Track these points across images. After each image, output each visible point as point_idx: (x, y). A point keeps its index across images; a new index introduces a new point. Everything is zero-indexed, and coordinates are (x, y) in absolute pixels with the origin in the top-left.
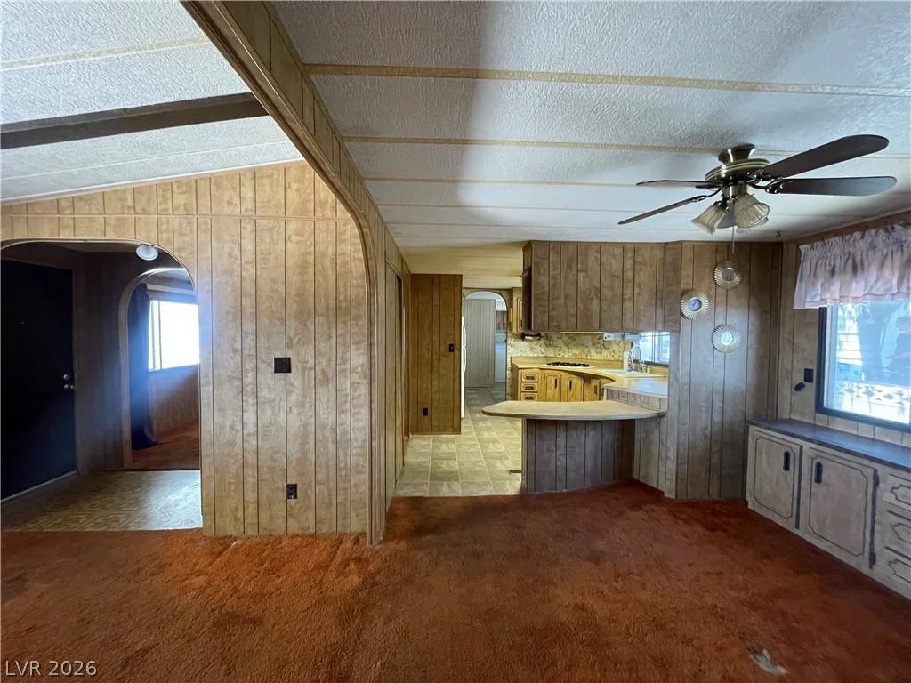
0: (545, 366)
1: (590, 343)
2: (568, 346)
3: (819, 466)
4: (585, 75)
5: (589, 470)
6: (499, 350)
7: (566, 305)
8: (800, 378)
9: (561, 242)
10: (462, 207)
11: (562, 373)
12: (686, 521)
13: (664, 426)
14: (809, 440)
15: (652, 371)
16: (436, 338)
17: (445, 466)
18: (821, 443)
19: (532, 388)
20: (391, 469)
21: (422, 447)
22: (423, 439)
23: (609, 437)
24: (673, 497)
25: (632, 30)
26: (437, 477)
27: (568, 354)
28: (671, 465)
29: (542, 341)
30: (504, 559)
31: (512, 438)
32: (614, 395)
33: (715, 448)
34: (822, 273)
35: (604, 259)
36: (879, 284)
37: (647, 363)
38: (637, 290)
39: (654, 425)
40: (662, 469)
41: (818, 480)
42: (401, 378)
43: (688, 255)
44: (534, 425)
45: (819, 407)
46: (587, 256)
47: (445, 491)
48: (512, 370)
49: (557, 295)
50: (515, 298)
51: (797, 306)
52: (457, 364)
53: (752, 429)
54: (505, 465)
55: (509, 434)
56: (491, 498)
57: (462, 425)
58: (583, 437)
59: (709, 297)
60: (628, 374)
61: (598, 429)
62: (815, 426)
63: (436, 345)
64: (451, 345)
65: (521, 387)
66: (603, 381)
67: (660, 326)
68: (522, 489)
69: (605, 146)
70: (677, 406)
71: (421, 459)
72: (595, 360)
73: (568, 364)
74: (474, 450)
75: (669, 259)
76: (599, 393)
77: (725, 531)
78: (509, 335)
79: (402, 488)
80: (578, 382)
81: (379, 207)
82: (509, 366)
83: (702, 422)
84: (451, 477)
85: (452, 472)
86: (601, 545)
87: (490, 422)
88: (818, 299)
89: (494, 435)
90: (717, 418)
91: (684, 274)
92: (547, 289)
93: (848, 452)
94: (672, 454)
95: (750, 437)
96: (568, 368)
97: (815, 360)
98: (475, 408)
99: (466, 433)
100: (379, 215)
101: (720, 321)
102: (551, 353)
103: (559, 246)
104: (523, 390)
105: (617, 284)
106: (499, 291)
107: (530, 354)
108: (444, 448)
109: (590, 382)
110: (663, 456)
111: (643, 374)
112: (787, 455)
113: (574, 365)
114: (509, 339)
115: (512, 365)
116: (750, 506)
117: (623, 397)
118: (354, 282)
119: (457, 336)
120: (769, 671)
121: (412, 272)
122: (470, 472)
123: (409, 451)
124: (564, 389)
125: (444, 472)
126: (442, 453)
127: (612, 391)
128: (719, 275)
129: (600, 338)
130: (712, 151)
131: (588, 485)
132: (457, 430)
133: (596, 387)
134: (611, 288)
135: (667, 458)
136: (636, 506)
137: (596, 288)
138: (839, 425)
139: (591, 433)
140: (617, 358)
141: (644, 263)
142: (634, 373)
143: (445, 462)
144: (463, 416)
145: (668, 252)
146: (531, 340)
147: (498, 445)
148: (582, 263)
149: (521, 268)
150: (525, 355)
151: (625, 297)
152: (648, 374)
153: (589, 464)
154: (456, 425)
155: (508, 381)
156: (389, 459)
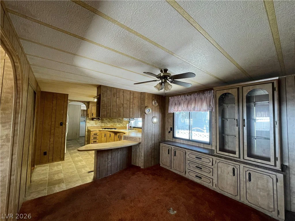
0: (101, 130)
1: (116, 121)
2: (109, 122)
3: (175, 152)
4: (135, 31)
5: (119, 165)
6: (82, 124)
7: (113, 109)
8: (169, 130)
9: (111, 87)
10: (75, 66)
11: (107, 132)
12: (147, 175)
13: (140, 147)
14: (173, 145)
15: (135, 130)
16: (53, 120)
17: (56, 177)
18: (175, 146)
19: (96, 138)
20: (23, 187)
21: (43, 170)
22: (44, 166)
23: (125, 152)
24: (143, 168)
25: (152, 23)
26: (52, 183)
27: (109, 125)
28: (143, 158)
29: (100, 121)
30: (88, 213)
31: (88, 158)
32: (126, 138)
33: (153, 151)
34: (174, 104)
35: (125, 95)
36: (184, 108)
37: (134, 127)
38: (134, 105)
39: (138, 146)
40: (140, 160)
41: (175, 155)
42: (32, 139)
43: (146, 96)
44: (99, 153)
45: (174, 137)
46: (119, 93)
47: (57, 189)
48: (88, 132)
49: (110, 105)
50: (90, 105)
51: (169, 112)
52: (64, 131)
53: (161, 144)
54: (86, 170)
55: (87, 156)
56: (81, 186)
57: (65, 156)
58: (117, 154)
59: (151, 109)
60: (128, 131)
61: (122, 150)
62: (173, 142)
63: (53, 123)
64: (61, 123)
65: (92, 138)
66: (121, 134)
67: (140, 116)
68: (94, 179)
69: (134, 58)
70: (144, 140)
71: (42, 177)
72: (118, 126)
73: (109, 129)
74: (71, 167)
75: (142, 97)
76: (120, 138)
77: (157, 174)
78: (87, 119)
79: (30, 195)
80: (113, 134)
81: (28, 56)
82: (87, 130)
83: (150, 144)
84: (60, 182)
85: (60, 179)
86: (125, 191)
87: (78, 153)
88: (173, 110)
89: (80, 158)
90: (153, 142)
91: (146, 102)
92: (106, 102)
93: (180, 147)
94: (143, 155)
95: (161, 147)
96: (109, 130)
97: (172, 125)
98: (70, 148)
99: (67, 160)
100: (26, 59)
101: (154, 116)
102: (103, 125)
103: (111, 89)
104: (93, 139)
105: (128, 103)
106: (84, 102)
107: (95, 126)
108: (55, 169)
109: (117, 134)
110: (140, 156)
111: (133, 131)
112: (169, 150)
113: (111, 129)
114: (87, 120)
115: (88, 130)
116: (161, 166)
117: (129, 139)
118: (4, 90)
119: (64, 119)
120: (173, 214)
121: (42, 90)
122: (70, 177)
123: (34, 174)
124: (108, 137)
125: (56, 180)
126: (55, 171)
127: (125, 137)
128: (153, 103)
129: (119, 120)
130: (160, 68)
131: (118, 171)
132: (62, 159)
133: (119, 136)
134: (126, 104)
135: (142, 156)
136: (134, 174)
137: (122, 104)
138: (177, 141)
139: (119, 152)
140: (125, 126)
141: (135, 97)
142: (130, 130)
143: (56, 175)
144: (65, 152)
145: (142, 95)
146: (96, 121)
147: (82, 162)
148: (118, 95)
149: (96, 95)
150: (93, 126)
151: (130, 107)
152: (134, 131)
153: (119, 163)
154: (62, 157)
155: (86, 136)
156: (22, 182)
